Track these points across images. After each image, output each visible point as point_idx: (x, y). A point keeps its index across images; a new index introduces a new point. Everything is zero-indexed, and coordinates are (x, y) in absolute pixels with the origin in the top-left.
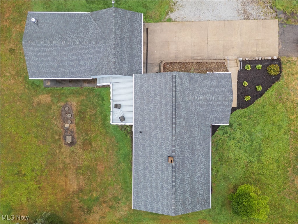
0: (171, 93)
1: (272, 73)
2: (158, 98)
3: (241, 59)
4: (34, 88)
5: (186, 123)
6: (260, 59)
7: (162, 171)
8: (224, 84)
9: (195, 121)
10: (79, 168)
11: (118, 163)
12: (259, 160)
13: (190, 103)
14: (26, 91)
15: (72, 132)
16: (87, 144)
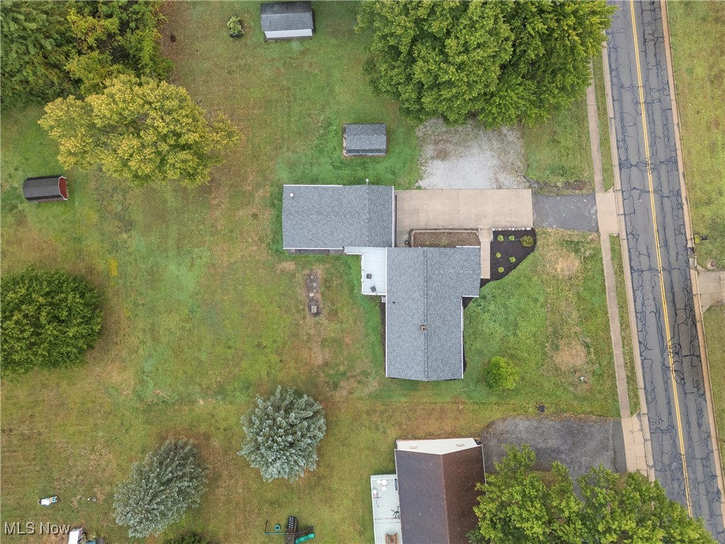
0: (422, 267)
1: (525, 244)
2: (411, 270)
3: (494, 230)
4: (277, 255)
5: (437, 294)
6: (513, 229)
7: (415, 339)
8: (473, 258)
9: (446, 293)
10: (324, 340)
11: (367, 335)
12: (515, 334)
13: (441, 276)
14: (270, 257)
15: (317, 301)
16: (333, 314)
